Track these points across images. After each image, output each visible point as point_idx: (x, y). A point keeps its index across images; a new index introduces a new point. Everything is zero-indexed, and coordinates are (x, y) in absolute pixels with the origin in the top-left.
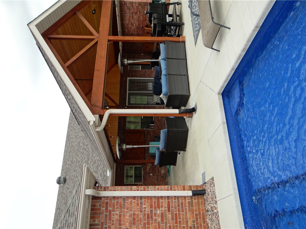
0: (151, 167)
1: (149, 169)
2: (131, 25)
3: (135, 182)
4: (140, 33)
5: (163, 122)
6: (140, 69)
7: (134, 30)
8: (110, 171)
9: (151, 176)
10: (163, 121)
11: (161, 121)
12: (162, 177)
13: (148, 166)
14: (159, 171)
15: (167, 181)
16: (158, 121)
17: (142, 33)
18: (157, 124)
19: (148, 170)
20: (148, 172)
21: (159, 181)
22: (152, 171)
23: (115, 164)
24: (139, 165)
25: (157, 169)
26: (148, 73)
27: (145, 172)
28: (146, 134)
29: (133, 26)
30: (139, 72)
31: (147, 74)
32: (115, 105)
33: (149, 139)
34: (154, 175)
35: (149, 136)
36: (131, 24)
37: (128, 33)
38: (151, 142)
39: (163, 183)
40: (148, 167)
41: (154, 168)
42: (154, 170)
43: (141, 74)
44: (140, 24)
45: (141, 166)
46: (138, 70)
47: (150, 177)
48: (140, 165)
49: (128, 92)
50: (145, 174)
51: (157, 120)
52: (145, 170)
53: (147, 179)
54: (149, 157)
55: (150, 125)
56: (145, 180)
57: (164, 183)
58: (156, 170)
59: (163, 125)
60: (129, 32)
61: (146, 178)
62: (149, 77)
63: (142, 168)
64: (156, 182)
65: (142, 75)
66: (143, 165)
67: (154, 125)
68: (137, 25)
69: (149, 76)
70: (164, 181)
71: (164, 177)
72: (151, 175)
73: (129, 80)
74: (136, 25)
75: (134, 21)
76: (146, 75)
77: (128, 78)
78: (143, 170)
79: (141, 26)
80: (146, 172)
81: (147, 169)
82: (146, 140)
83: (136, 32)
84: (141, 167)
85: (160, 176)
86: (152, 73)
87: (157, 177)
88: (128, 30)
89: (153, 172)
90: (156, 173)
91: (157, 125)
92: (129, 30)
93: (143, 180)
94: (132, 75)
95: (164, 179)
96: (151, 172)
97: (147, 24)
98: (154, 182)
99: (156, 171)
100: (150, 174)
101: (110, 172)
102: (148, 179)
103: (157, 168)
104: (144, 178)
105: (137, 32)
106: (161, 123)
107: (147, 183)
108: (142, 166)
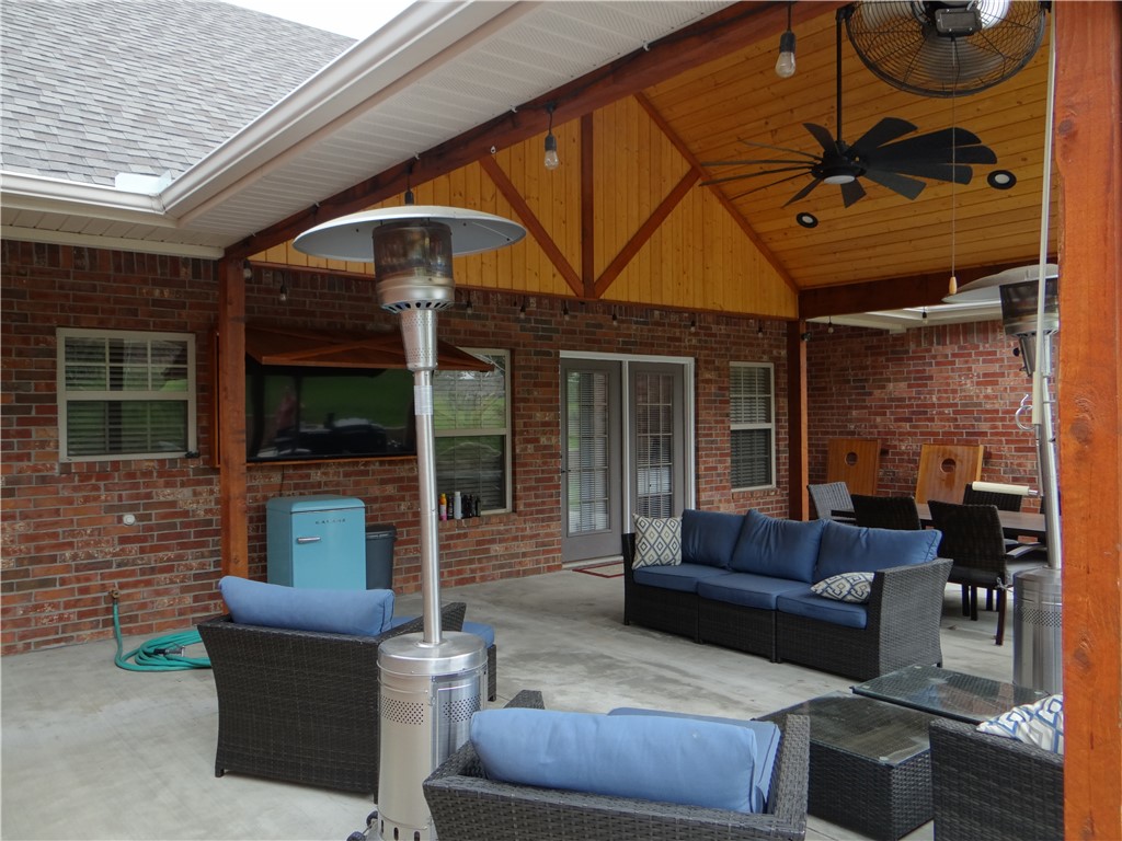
0: (186, 513)
1: (173, 504)
2: (985, 375)
3: (70, 403)
4: (932, 420)
5: (473, 571)
6: (734, 427)
7: (955, 391)
8: (160, 196)
9: (120, 519)
10: (482, 569)
11: (480, 560)
12: (113, 600)
13: (195, 494)
14: (153, 570)
15: (80, 639)
16: (479, 543)
17: (938, 434)
18: (465, 535)
19: (164, 494)
20: (148, 496)
21: (78, 580)
22: (160, 527)
23: (214, 254)
24: (201, 429)
25: (171, 554)
26: (715, 468)
27: (147, 474)
28: (403, 474)
29: (978, 383)
30: (723, 422)
31: (711, 462)
32: (596, 277)
33: (375, 491)
34: (123, 540)
35: (390, 490)
36: (994, 375)
37: (934, 357)
38: (362, 513)
39: (68, 605)
40: (183, 496)
41: (180, 536)
42: (162, 537)
43: (710, 429)
44: (992, 420)
45: (192, 446)
46: (728, 415)
47: (110, 509)
48: (199, 441)
49: (626, 358)
50: (131, 475)
51: (483, 534)
52: (160, 475)
53: (96, 488)
54: (259, 495)
55: (458, 494)
56: (84, 477)
57: (61, 618)
58: (167, 548)
59: (460, 572)
60: (938, 364)
61: (102, 484)
62: (697, 477)
63: (182, 454)
64: (74, 557)
65: (707, 435)
66: (199, 463)
67: (459, 514)
68: (988, 407)
69: (702, 472)
70: (81, 615)
71: (109, 611)
72: (129, 519)
73: (683, 366)
74: (987, 397)
75: (1013, 389)
76: (707, 456)
77: (688, 362)
78: (162, 462)
79: (984, 426)
80: (147, 485)
81: (168, 485)
82: (366, 473)
83: (939, 399)
84: (185, 447)
85: (122, 586)
86: (717, 489)
87: (108, 564)
88: (954, 355)
89: (150, 528)
90: (142, 551)
91: (459, 536)
92: (953, 363)
93: (91, 465)
94: (708, 381)
95: (94, 613)
96: (148, 517)
97: (1000, 457)
98: (71, 545)
99: (154, 549)
100: (131, 509)
101: (154, 204)
102: (97, 498)
103: (180, 558)
104: (103, 474)
105: (941, 406)
106: (471, 562)
107: (66, 494)
108: (190, 456)
